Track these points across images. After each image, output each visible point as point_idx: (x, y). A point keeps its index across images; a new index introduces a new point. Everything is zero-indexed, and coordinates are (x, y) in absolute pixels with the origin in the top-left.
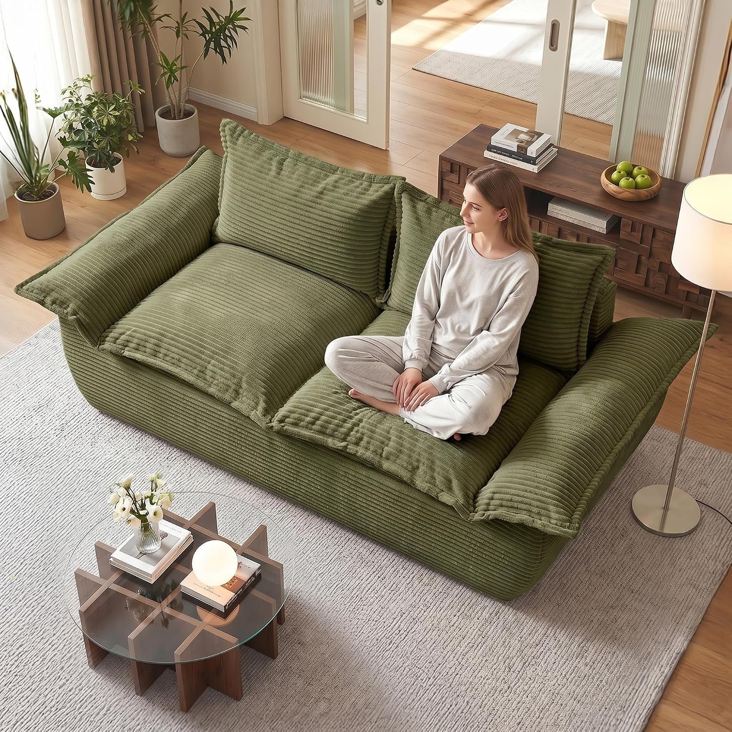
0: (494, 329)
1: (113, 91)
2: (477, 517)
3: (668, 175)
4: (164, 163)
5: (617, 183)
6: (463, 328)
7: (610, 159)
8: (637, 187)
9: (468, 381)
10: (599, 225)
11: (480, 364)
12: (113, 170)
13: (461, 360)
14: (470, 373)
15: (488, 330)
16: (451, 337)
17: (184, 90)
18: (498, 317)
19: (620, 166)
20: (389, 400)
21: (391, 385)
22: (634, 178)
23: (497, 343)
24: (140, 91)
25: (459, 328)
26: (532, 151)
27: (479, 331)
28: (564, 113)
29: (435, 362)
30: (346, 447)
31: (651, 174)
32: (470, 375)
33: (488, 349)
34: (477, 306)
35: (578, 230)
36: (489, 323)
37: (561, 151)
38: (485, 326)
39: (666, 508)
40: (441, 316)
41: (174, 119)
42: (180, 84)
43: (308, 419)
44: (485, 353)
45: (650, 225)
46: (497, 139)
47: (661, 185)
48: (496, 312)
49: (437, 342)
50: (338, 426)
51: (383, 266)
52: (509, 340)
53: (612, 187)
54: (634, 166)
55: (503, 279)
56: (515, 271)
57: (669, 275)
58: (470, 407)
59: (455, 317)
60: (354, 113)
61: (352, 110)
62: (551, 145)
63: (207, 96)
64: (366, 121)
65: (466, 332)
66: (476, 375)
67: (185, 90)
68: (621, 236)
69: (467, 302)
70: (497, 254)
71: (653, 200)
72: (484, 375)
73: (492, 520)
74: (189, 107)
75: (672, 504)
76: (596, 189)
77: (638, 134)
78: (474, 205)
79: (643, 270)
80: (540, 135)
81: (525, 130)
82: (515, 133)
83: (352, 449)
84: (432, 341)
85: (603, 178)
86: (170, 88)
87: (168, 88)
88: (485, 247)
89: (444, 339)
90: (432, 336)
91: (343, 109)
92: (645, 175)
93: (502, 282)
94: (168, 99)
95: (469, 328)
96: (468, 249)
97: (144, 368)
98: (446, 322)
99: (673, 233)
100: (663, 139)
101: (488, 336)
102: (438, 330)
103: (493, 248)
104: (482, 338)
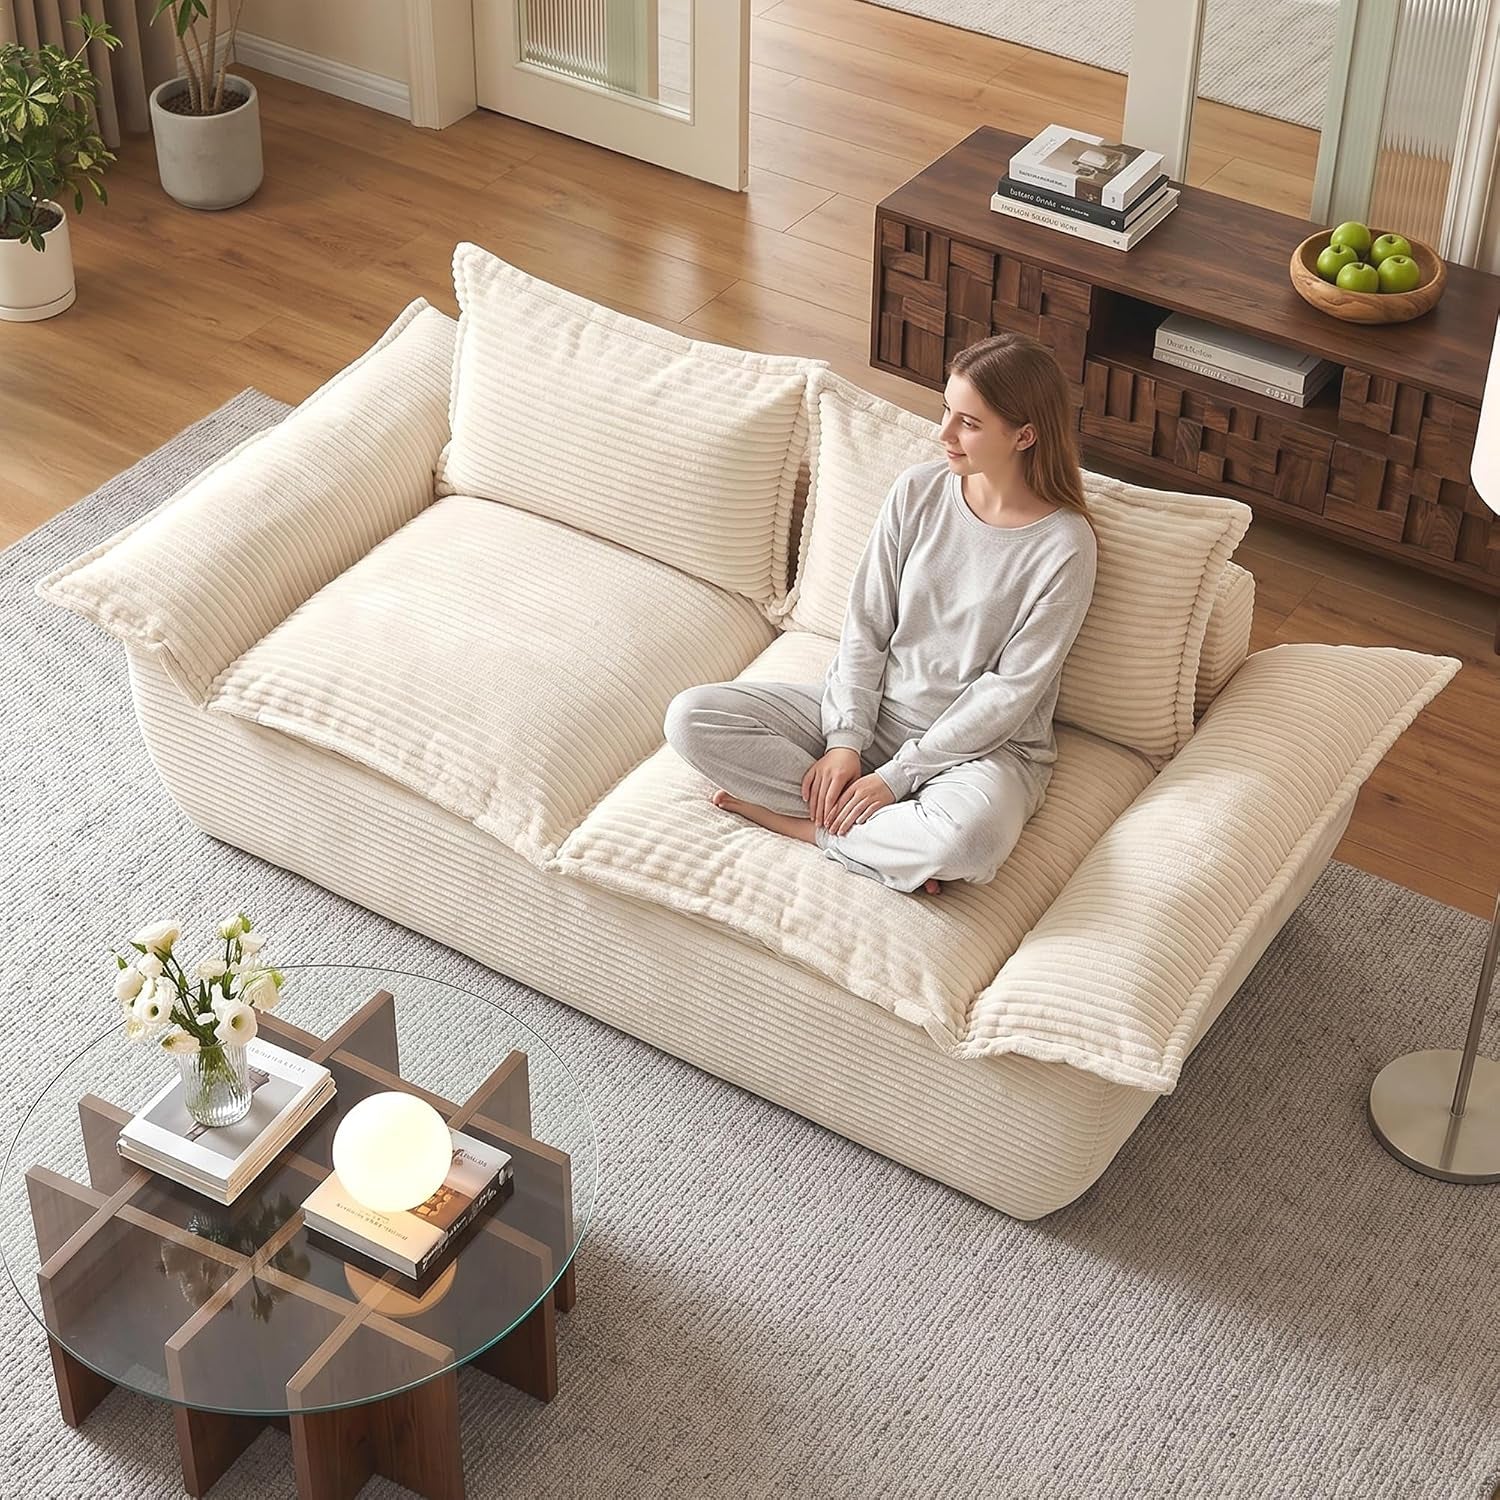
0: (1007, 668)
1: (42, 40)
2: (972, 1049)
3: (1461, 257)
4: (173, 227)
5: (1331, 278)
6: (945, 666)
7: (1314, 213)
8: (1381, 287)
9: (956, 775)
10: (1286, 383)
11: (978, 740)
12: (39, 245)
13: (941, 731)
14: (959, 758)
15: (995, 670)
16: (920, 684)
17: (222, 41)
18: (1013, 646)
19: (1339, 234)
20: (796, 812)
21: (797, 781)
22: (1375, 264)
23: (1013, 697)
24: (110, 43)
25: (937, 666)
26: (1114, 195)
27: (977, 672)
28: (1195, 99)
29: (887, 735)
30: (707, 908)
31: (1419, 253)
32: (959, 762)
33: (995, 709)
34: (972, 621)
35: (1231, 398)
36: (995, 658)
37: (1189, 197)
38: (989, 662)
39: (1457, 1110)
40: (899, 643)
41: (199, 113)
42: (214, 22)
43: (631, 852)
44: (989, 717)
45: (1416, 384)
46: (1026, 165)
47: (1443, 285)
48: (1010, 635)
49: (892, 695)
50: (691, 864)
51: (783, 541)
52: (1036, 692)
53: (1321, 287)
54: (1376, 234)
55: (1027, 568)
56: (1049, 552)
57: (1465, 514)
58: (958, 827)
59: (929, 644)
60: (657, 98)
61: (654, 92)
62: (1164, 179)
63: (283, 57)
64: (688, 118)
65: (951, 674)
66: (970, 761)
67: (226, 41)
68: (1343, 413)
69: (951, 615)
70: (1014, 517)
71: (1425, 319)
72: (988, 762)
73: (1003, 1056)
74: (235, 81)
75: (1472, 1099)
76: (1278, 292)
77: (1385, 153)
78: (966, 419)
79: (1399, 500)
80: (1134, 153)
81: (1096, 140)
82: (1072, 148)
83: (718, 911)
84: (881, 693)
85: (1296, 266)
86: (188, 32)
87: (180, 34)
88: (988, 503)
89: (906, 688)
90: (883, 684)
91: (630, 89)
92: (1403, 258)
93: (1023, 572)
94: (180, 63)
95: (956, 667)
96: (954, 507)
97: (298, 748)
98: (909, 657)
99: (1476, 406)
100: (1449, 166)
101: (994, 683)
102: (893, 672)
103: (1005, 505)
104: (983, 687)
